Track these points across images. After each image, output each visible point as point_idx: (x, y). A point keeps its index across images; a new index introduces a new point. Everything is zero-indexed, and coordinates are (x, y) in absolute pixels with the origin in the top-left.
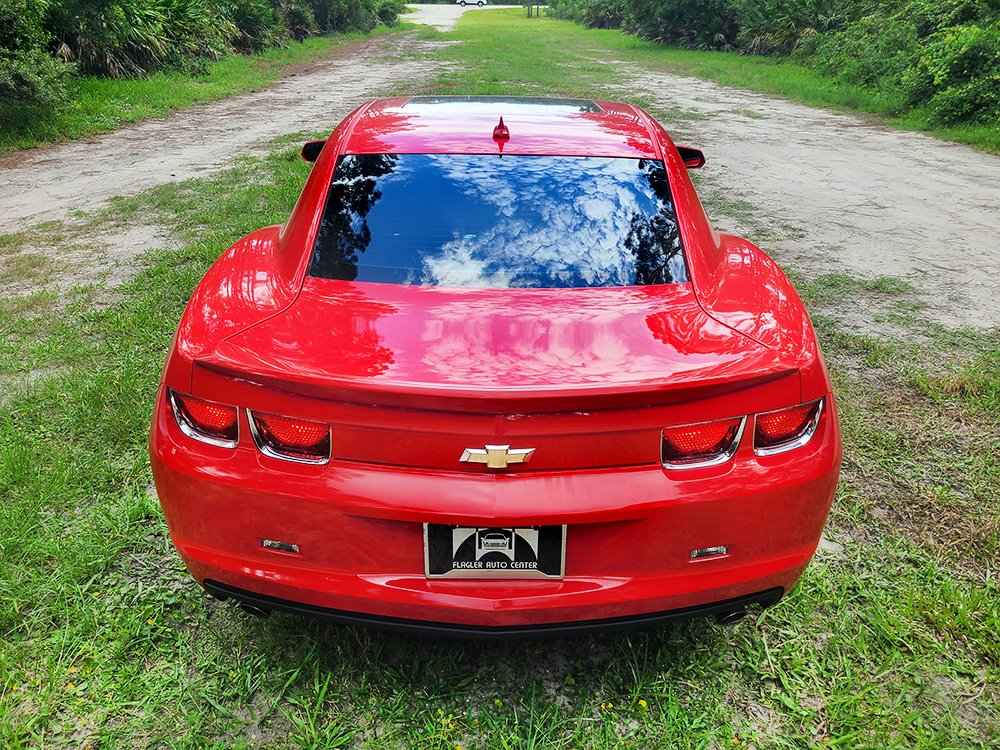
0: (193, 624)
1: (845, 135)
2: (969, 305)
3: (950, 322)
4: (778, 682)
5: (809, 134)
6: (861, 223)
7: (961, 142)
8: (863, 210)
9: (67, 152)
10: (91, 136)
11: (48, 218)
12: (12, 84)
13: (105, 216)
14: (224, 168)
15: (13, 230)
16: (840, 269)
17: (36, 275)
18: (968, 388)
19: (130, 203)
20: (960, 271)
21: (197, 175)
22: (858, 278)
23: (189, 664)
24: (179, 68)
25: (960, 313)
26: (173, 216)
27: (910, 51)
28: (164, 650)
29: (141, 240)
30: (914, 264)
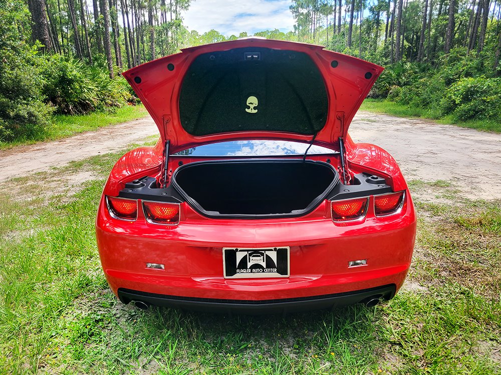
0: (109, 328)
1: (415, 127)
2: (481, 190)
3: (473, 198)
4: (400, 344)
5: (398, 127)
6: (426, 160)
7: (470, 128)
8: (426, 155)
9: (49, 145)
10: (61, 139)
11: (40, 171)
12: (27, 116)
13: (67, 169)
14: (124, 149)
15: (24, 175)
16: (418, 178)
17: (34, 192)
18: (483, 222)
19: (80, 163)
20: (476, 177)
21: (111, 152)
22: (426, 181)
23: (107, 345)
24: (102, 111)
25: (477, 194)
26: (99, 167)
27: (442, 91)
28: (95, 339)
29: (84, 177)
30: (453, 175)
